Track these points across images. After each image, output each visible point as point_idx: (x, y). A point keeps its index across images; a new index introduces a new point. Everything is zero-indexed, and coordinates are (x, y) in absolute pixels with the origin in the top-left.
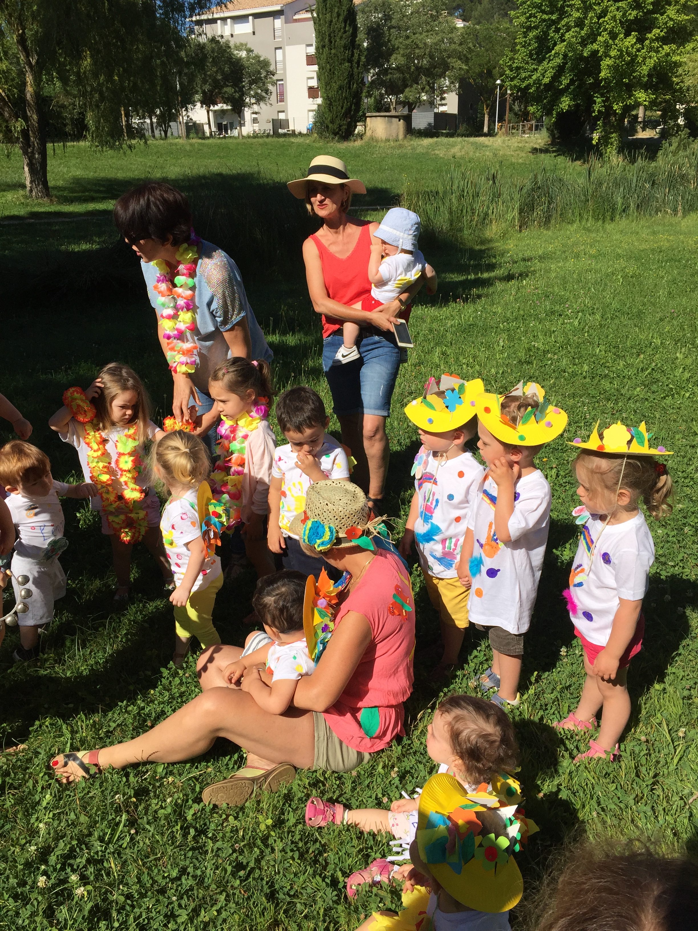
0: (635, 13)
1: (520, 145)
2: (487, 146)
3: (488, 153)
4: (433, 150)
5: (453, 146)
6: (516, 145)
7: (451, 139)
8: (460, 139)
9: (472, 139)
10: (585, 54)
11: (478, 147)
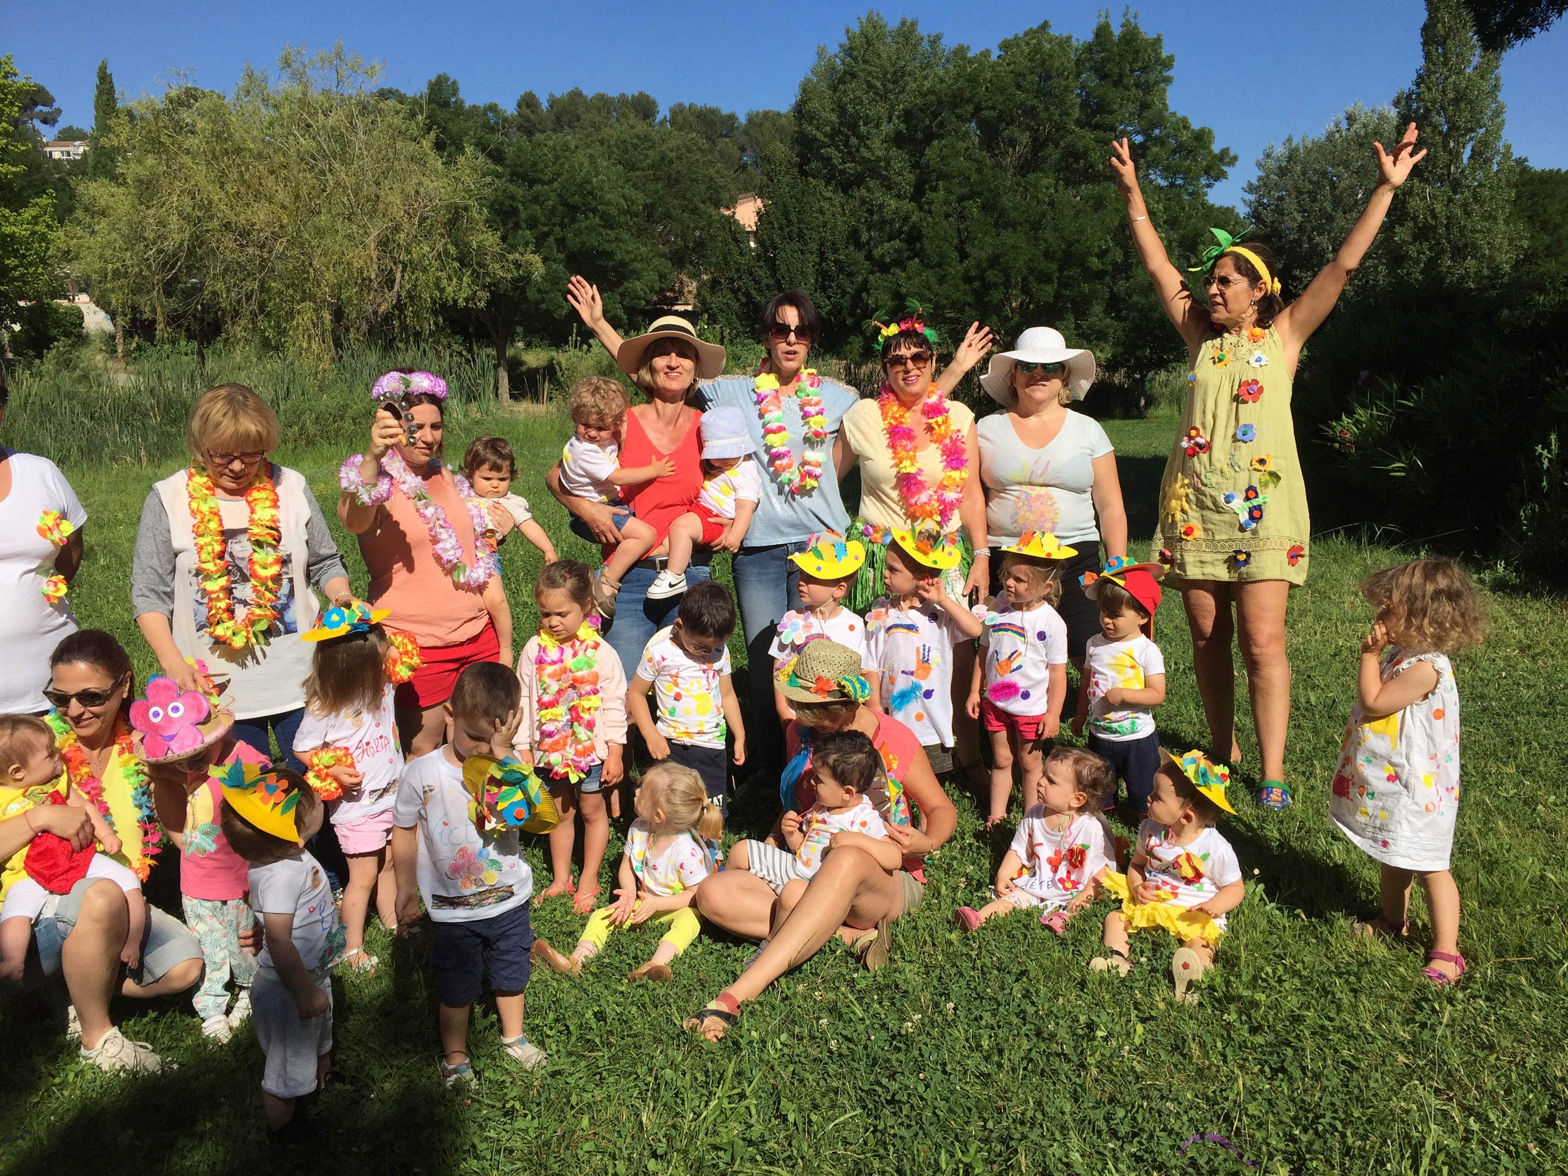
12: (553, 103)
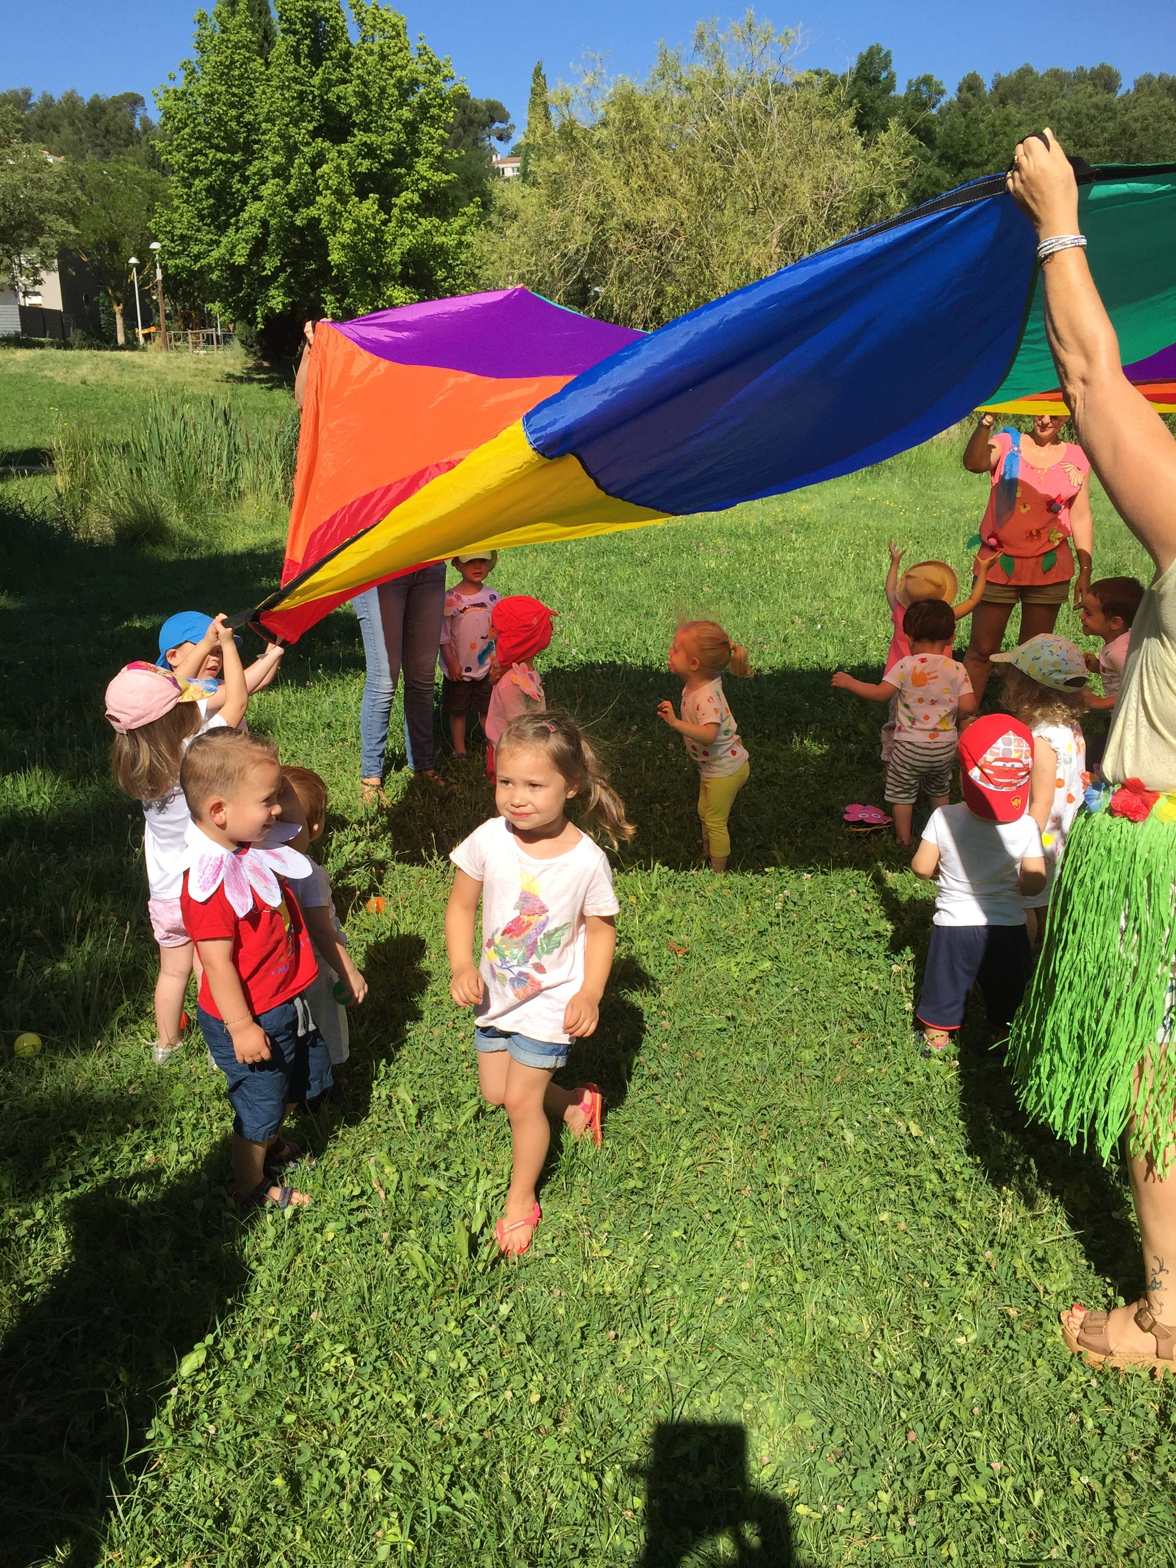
0: (366, 163)
1: (201, 366)
2: (141, 367)
3: (145, 378)
4: (42, 370)
5: (76, 363)
6: (193, 366)
7: (69, 353)
8: (86, 353)
9: (108, 354)
10: (298, 223)
11: (124, 367)
12: (998, 84)
